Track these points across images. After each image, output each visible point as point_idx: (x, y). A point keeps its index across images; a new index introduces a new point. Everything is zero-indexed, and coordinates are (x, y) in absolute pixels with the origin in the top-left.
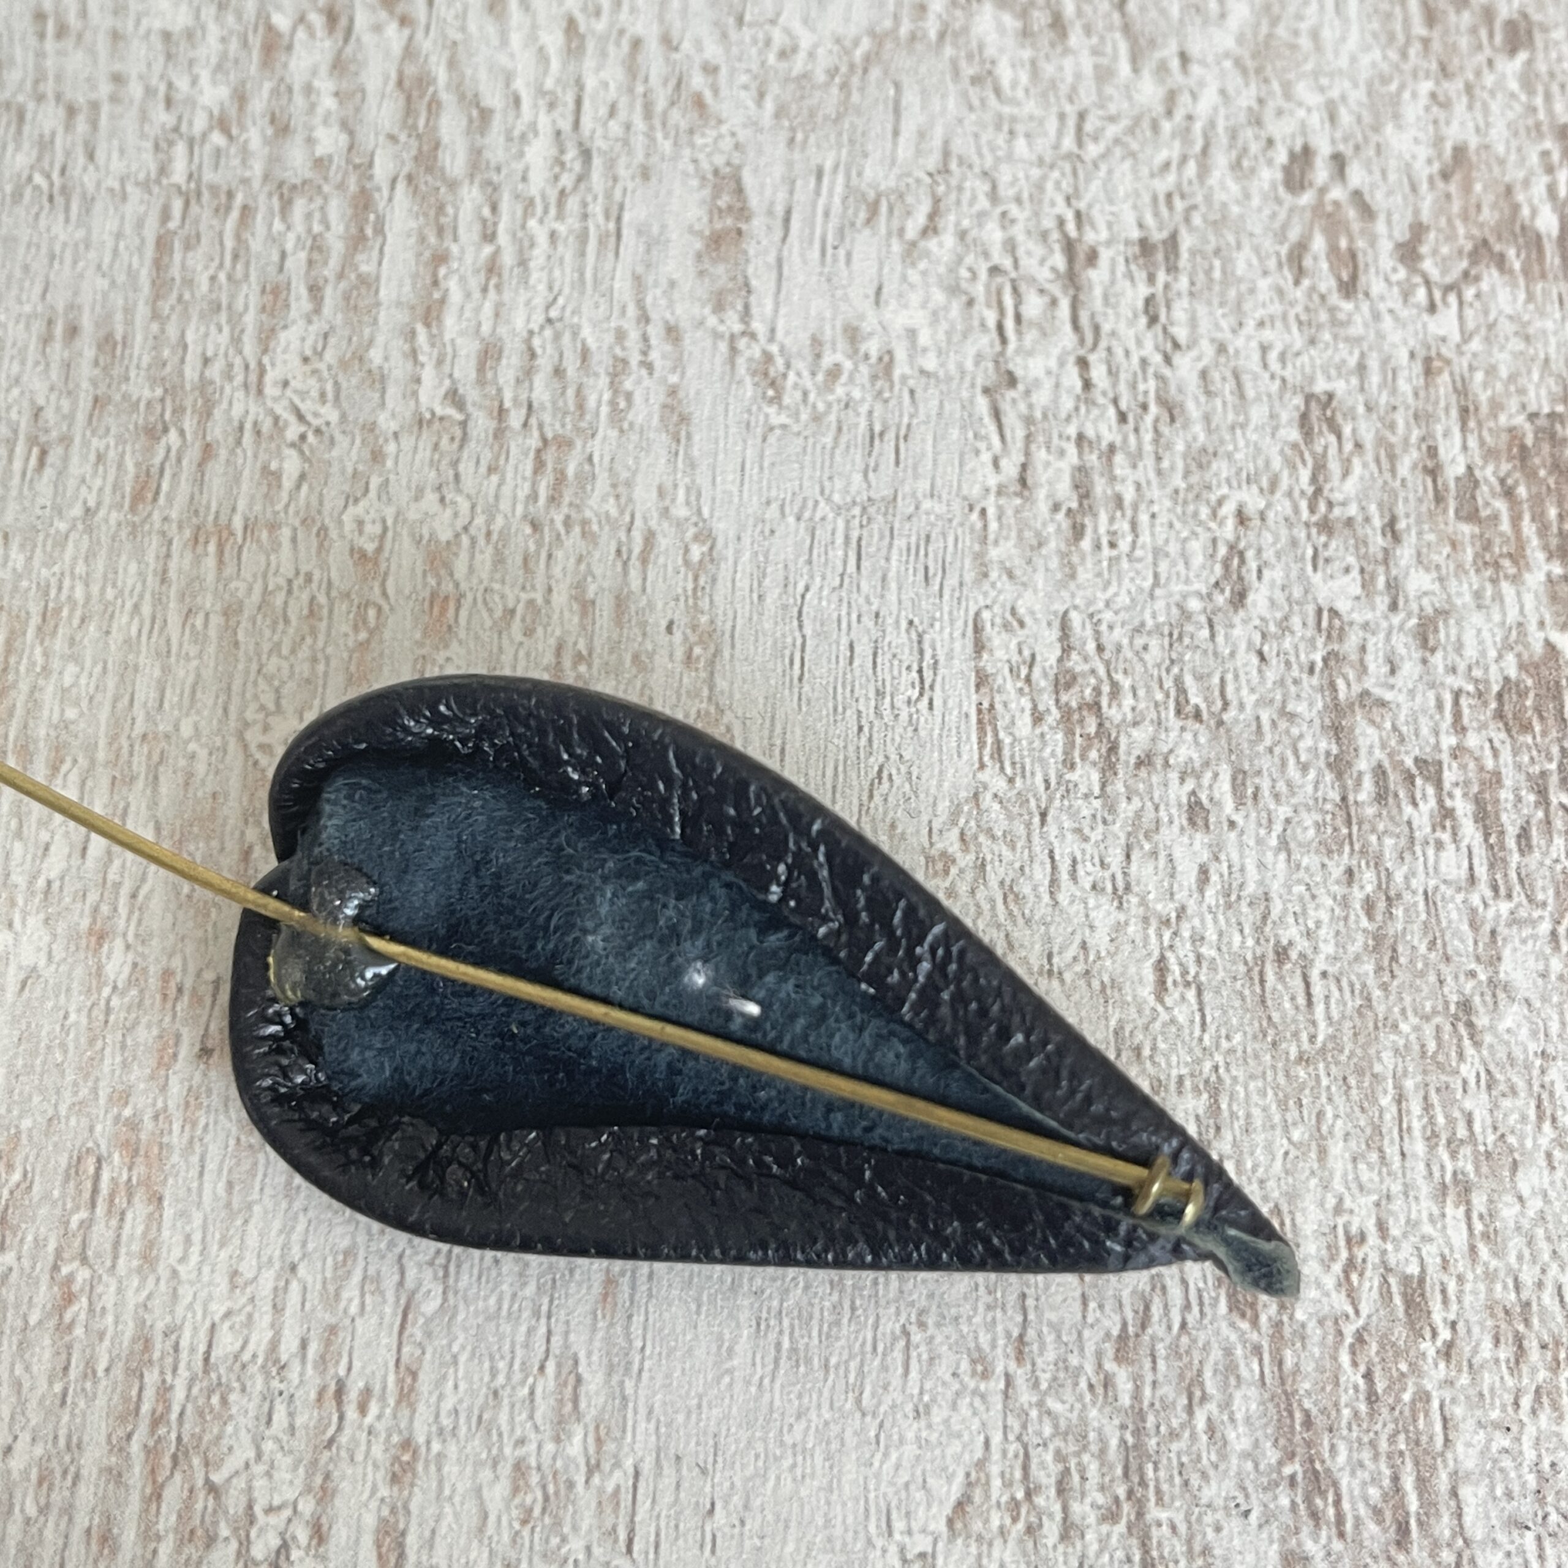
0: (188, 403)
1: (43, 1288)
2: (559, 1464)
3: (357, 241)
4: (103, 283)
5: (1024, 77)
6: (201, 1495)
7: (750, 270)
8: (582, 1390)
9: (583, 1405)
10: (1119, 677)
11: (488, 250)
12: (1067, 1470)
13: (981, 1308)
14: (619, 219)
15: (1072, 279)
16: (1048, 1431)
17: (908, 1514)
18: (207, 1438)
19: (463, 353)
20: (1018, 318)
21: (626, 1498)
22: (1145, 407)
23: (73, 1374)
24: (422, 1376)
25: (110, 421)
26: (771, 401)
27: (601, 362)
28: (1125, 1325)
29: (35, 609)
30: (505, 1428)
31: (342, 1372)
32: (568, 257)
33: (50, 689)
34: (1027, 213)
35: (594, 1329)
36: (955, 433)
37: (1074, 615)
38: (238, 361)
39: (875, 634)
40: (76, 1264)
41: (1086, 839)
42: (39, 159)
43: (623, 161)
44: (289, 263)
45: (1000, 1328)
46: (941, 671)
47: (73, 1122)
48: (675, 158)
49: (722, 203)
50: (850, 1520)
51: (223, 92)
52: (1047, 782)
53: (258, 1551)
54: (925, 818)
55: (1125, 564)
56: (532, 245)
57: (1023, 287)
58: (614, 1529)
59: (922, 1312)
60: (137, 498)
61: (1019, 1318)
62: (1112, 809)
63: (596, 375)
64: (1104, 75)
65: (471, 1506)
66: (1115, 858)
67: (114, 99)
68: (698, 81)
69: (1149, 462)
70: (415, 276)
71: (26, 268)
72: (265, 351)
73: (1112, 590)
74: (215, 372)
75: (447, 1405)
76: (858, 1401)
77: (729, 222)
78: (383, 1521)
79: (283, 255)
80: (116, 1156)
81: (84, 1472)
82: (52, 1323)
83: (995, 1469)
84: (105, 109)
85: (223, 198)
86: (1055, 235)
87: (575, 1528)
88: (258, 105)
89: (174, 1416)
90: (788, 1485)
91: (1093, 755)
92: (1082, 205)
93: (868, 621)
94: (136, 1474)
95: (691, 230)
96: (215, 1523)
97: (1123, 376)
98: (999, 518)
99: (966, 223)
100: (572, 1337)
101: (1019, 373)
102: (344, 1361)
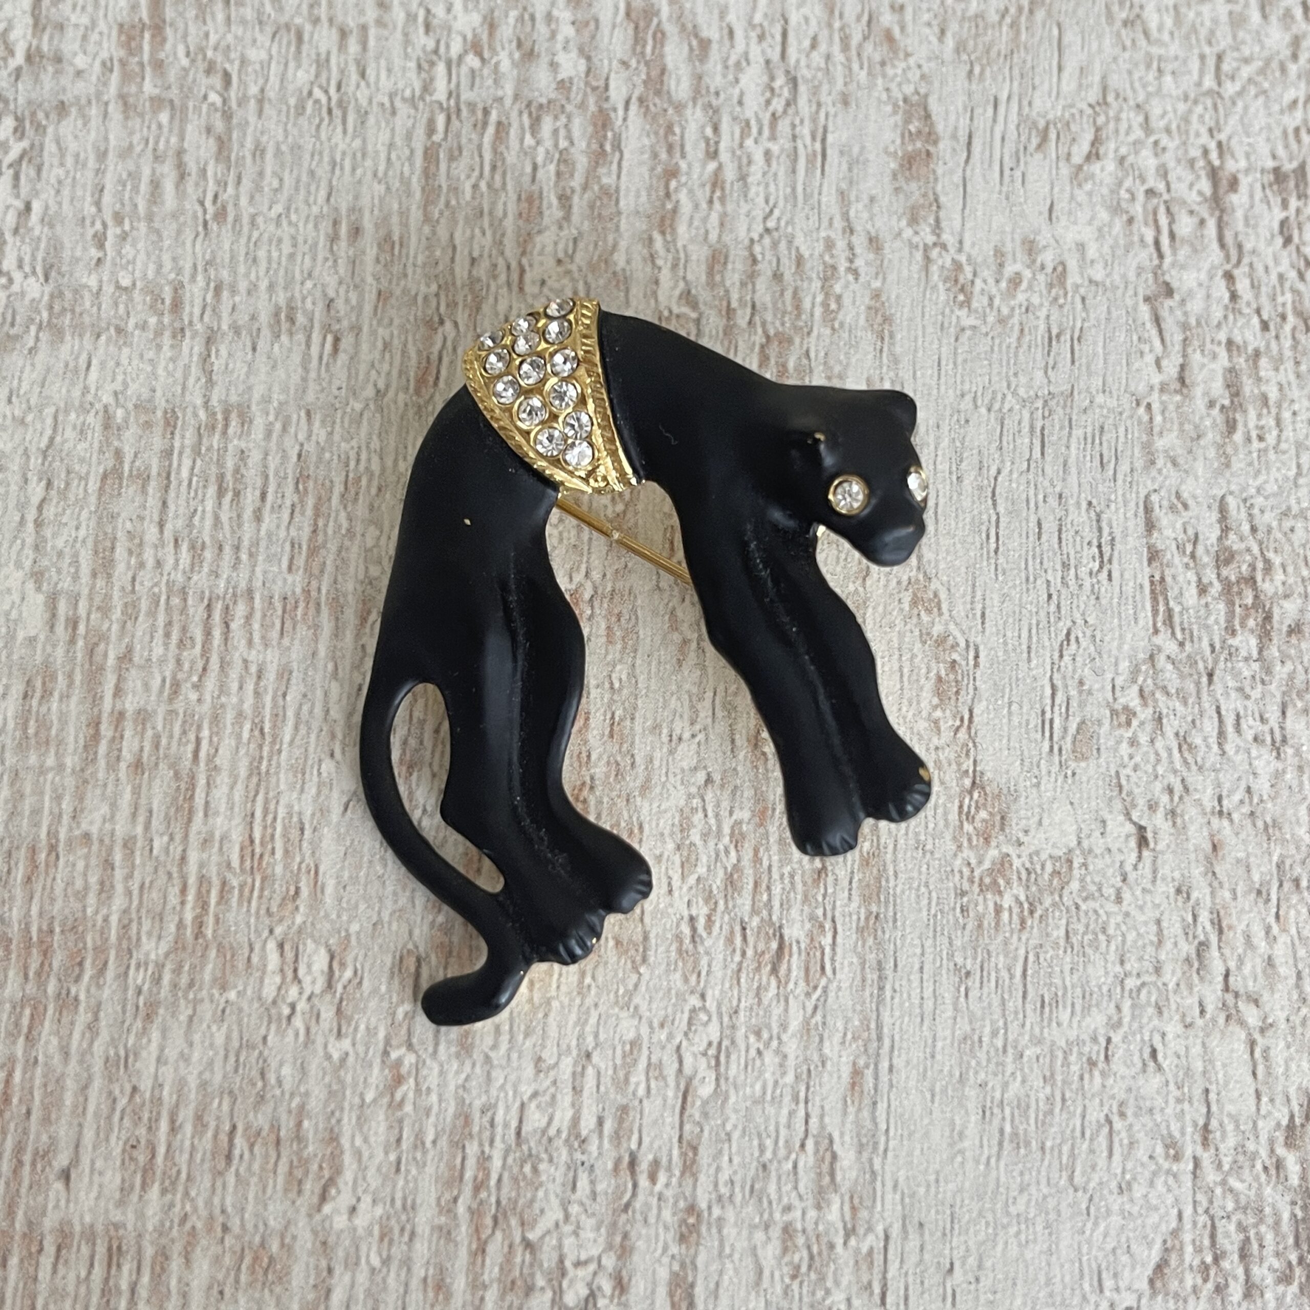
0: (460, 299)
1: (376, 1070)
2: (821, 1228)
3: (599, 157)
4: (380, 189)
5: (1169, 22)
6: (519, 1250)
7: (939, 188)
8: (838, 1166)
9: (839, 1178)
10: (1271, 555)
11: (712, 166)
12: (1248, 1239)
13: (1172, 1101)
14: (824, 140)
15: (1217, 202)
16: (1230, 1206)
17: (1115, 1275)
18: (521, 1202)
19: (694, 257)
20: (1172, 236)
21: (878, 1259)
22: (1283, 317)
23: (405, 1145)
24: (702, 1150)
25: (393, 312)
26: (961, 305)
27: (814, 268)
28: (1292, 1117)
29: (339, 480)
30: (774, 1196)
31: (634, 1146)
32: (781, 173)
33: (355, 549)
34: (1177, 142)
35: (845, 1113)
36: (1121, 337)
37: (1230, 499)
38: (501, 262)
39: (1060, 513)
40: (403, 1050)
41: (1248, 697)
42: (317, 76)
43: (825, 88)
44: (540, 174)
45: (1188, 1117)
46: (1118, 547)
47: (395, 926)
48: (871, 87)
49: (912, 128)
50: (1067, 1279)
51: (476, 18)
52: (1212, 646)
53: (570, 1299)
54: (1109, 676)
55: (1272, 455)
56: (750, 163)
57: (1175, 209)
58: (870, 1284)
59: (1121, 1104)
60: (421, 381)
61: (1204, 1110)
62: (1268, 671)
63: (810, 279)
64: (1237, 21)
65: (749, 1261)
66: (1273, 715)
67: (380, 23)
68: (887, 19)
69: (1290, 365)
70: (650, 189)
71: (312, 173)
72: (524, 253)
73: (1262, 478)
74: (482, 271)
75: (724, 1177)
76: (1071, 1178)
77: (919, 145)
78: (675, 1275)
79: (535, 168)
80: (433, 958)
81: (419, 1230)
82: (386, 1100)
83: (1187, 1237)
84: (372, 32)
85: (480, 114)
86: (1201, 163)
87: (837, 1283)
88: (506, 31)
89: (493, 1182)
90: (1014, 1250)
91: (1251, 623)
92: (1223, 137)
93: (1053, 501)
94: (463, 1231)
95: (886, 151)
96: (532, 1275)
97: (1264, 289)
98: (1163, 412)
99: (1123, 150)
100: (827, 1120)
101: (1175, 284)
102: (635, 1137)
